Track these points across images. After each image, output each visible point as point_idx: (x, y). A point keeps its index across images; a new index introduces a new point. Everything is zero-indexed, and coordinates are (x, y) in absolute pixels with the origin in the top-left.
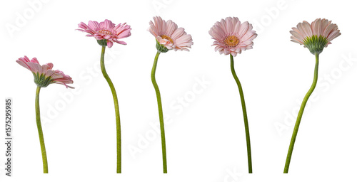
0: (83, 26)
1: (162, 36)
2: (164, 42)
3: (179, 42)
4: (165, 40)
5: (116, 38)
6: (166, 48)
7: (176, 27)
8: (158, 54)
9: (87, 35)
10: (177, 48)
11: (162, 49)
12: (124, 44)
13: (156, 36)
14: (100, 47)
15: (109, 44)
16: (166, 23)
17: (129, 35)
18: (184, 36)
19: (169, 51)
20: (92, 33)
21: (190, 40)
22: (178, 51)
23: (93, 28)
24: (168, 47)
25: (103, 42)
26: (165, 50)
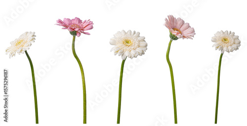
0: (60, 22)
1: (174, 29)
2: (175, 33)
3: (185, 33)
4: (176, 31)
5: (83, 30)
6: (176, 37)
7: (183, 22)
8: (171, 41)
9: (63, 28)
10: (184, 37)
11: (174, 38)
12: (89, 34)
13: (169, 29)
14: (72, 37)
15: (78, 34)
16: (176, 20)
17: (92, 28)
18: (189, 29)
19: (179, 39)
20: (66, 27)
21: (193, 31)
22: (185, 39)
23: (67, 23)
24: (178, 37)
25: (74, 33)
26: (176, 39)
